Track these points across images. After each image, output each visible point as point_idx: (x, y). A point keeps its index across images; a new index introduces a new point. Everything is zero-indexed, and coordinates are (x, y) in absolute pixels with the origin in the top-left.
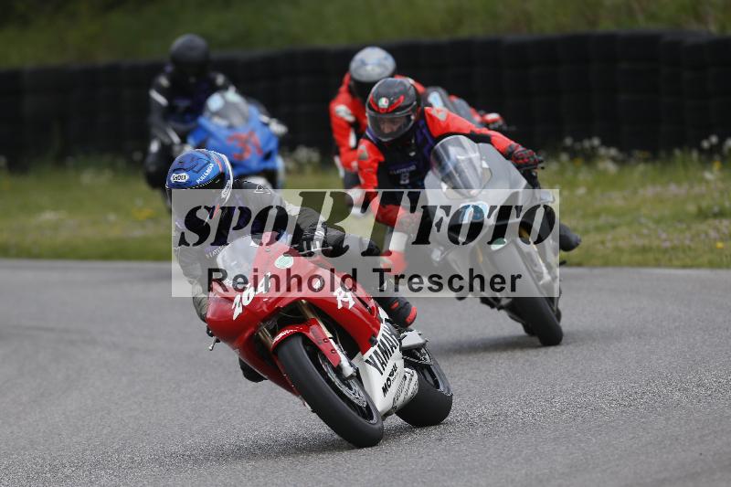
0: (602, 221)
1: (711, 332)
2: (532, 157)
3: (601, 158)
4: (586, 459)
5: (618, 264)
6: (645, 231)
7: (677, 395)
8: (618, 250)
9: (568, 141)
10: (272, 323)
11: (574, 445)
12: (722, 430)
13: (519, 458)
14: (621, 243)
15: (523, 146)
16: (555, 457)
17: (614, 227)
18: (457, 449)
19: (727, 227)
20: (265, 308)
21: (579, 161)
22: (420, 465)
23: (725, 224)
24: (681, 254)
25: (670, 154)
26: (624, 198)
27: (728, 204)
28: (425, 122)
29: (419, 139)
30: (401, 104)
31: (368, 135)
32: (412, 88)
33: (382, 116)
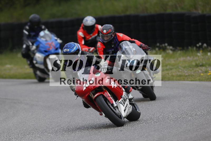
0: (168, 67)
1: (200, 100)
2: (147, 47)
3: (168, 49)
4: (163, 136)
5: (173, 80)
6: (180, 70)
7: (190, 118)
8: (173, 76)
9: (158, 44)
10: (93, 92)
11: (160, 132)
12: (203, 128)
13: (144, 136)
14: (174, 74)
15: (144, 44)
16: (154, 136)
17: (171, 69)
18: (126, 134)
19: (204, 69)
20: (92, 87)
21: (161, 50)
22: (115, 138)
23: (203, 68)
24: (191, 77)
25: (188, 48)
26: (174, 61)
27: (204, 62)
28: (117, 37)
29: (115, 42)
30: (110, 32)
31: (100, 40)
32: (113, 27)
33: (104, 35)
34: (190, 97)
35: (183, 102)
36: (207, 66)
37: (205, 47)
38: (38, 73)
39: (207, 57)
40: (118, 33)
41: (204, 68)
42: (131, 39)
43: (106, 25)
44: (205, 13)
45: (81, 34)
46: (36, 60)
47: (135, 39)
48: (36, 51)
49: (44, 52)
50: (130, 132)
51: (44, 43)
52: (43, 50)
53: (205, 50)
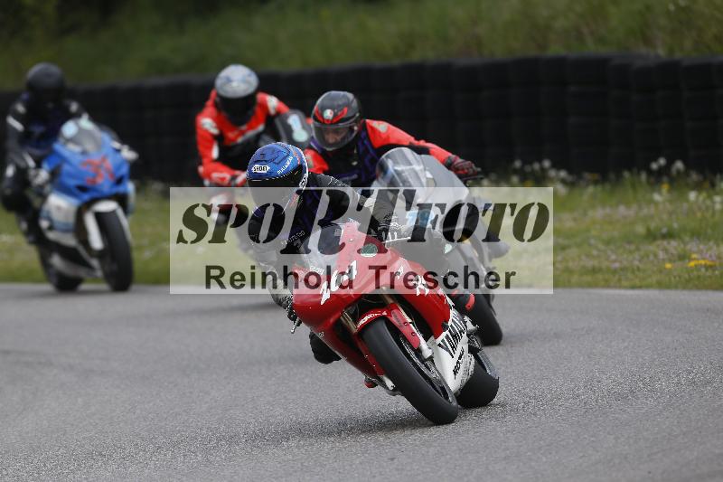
2: (472, 168)
3: (551, 179)
5: (568, 285)
6: (595, 252)
8: (568, 270)
9: (518, 164)
10: (352, 309)
17: (564, 248)
19: (675, 248)
21: (530, 184)
23: (673, 245)
24: (630, 275)
25: (619, 177)
26: (575, 220)
27: (675, 225)
28: (367, 134)
29: (361, 150)
30: (345, 116)
31: (312, 145)
32: (355, 101)
33: (327, 127)
34: (626, 344)
35: (602, 360)
36: (687, 239)
37: (678, 172)
38: (57, 261)
39: (685, 206)
40: (371, 119)
41: (674, 243)
42: (416, 142)
43: (333, 93)
44: (678, 55)
45: (207, 123)
46: (49, 219)
47: (427, 141)
48: (48, 188)
49: (77, 192)
50: (423, 463)
51: (77, 159)
52: (72, 182)
53: (678, 183)
